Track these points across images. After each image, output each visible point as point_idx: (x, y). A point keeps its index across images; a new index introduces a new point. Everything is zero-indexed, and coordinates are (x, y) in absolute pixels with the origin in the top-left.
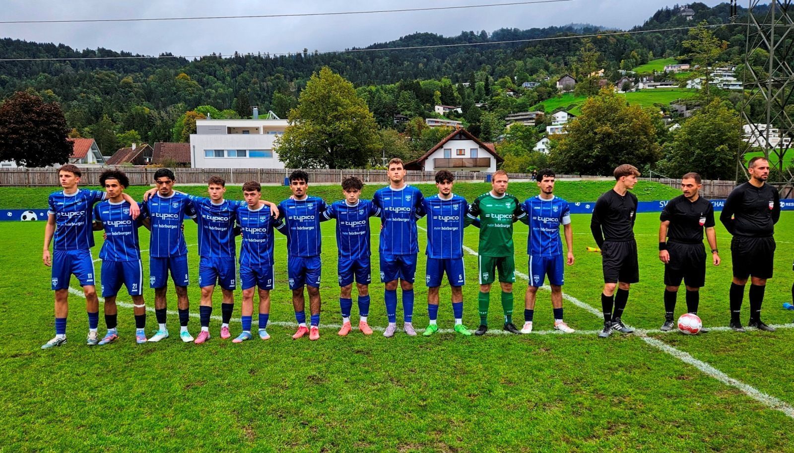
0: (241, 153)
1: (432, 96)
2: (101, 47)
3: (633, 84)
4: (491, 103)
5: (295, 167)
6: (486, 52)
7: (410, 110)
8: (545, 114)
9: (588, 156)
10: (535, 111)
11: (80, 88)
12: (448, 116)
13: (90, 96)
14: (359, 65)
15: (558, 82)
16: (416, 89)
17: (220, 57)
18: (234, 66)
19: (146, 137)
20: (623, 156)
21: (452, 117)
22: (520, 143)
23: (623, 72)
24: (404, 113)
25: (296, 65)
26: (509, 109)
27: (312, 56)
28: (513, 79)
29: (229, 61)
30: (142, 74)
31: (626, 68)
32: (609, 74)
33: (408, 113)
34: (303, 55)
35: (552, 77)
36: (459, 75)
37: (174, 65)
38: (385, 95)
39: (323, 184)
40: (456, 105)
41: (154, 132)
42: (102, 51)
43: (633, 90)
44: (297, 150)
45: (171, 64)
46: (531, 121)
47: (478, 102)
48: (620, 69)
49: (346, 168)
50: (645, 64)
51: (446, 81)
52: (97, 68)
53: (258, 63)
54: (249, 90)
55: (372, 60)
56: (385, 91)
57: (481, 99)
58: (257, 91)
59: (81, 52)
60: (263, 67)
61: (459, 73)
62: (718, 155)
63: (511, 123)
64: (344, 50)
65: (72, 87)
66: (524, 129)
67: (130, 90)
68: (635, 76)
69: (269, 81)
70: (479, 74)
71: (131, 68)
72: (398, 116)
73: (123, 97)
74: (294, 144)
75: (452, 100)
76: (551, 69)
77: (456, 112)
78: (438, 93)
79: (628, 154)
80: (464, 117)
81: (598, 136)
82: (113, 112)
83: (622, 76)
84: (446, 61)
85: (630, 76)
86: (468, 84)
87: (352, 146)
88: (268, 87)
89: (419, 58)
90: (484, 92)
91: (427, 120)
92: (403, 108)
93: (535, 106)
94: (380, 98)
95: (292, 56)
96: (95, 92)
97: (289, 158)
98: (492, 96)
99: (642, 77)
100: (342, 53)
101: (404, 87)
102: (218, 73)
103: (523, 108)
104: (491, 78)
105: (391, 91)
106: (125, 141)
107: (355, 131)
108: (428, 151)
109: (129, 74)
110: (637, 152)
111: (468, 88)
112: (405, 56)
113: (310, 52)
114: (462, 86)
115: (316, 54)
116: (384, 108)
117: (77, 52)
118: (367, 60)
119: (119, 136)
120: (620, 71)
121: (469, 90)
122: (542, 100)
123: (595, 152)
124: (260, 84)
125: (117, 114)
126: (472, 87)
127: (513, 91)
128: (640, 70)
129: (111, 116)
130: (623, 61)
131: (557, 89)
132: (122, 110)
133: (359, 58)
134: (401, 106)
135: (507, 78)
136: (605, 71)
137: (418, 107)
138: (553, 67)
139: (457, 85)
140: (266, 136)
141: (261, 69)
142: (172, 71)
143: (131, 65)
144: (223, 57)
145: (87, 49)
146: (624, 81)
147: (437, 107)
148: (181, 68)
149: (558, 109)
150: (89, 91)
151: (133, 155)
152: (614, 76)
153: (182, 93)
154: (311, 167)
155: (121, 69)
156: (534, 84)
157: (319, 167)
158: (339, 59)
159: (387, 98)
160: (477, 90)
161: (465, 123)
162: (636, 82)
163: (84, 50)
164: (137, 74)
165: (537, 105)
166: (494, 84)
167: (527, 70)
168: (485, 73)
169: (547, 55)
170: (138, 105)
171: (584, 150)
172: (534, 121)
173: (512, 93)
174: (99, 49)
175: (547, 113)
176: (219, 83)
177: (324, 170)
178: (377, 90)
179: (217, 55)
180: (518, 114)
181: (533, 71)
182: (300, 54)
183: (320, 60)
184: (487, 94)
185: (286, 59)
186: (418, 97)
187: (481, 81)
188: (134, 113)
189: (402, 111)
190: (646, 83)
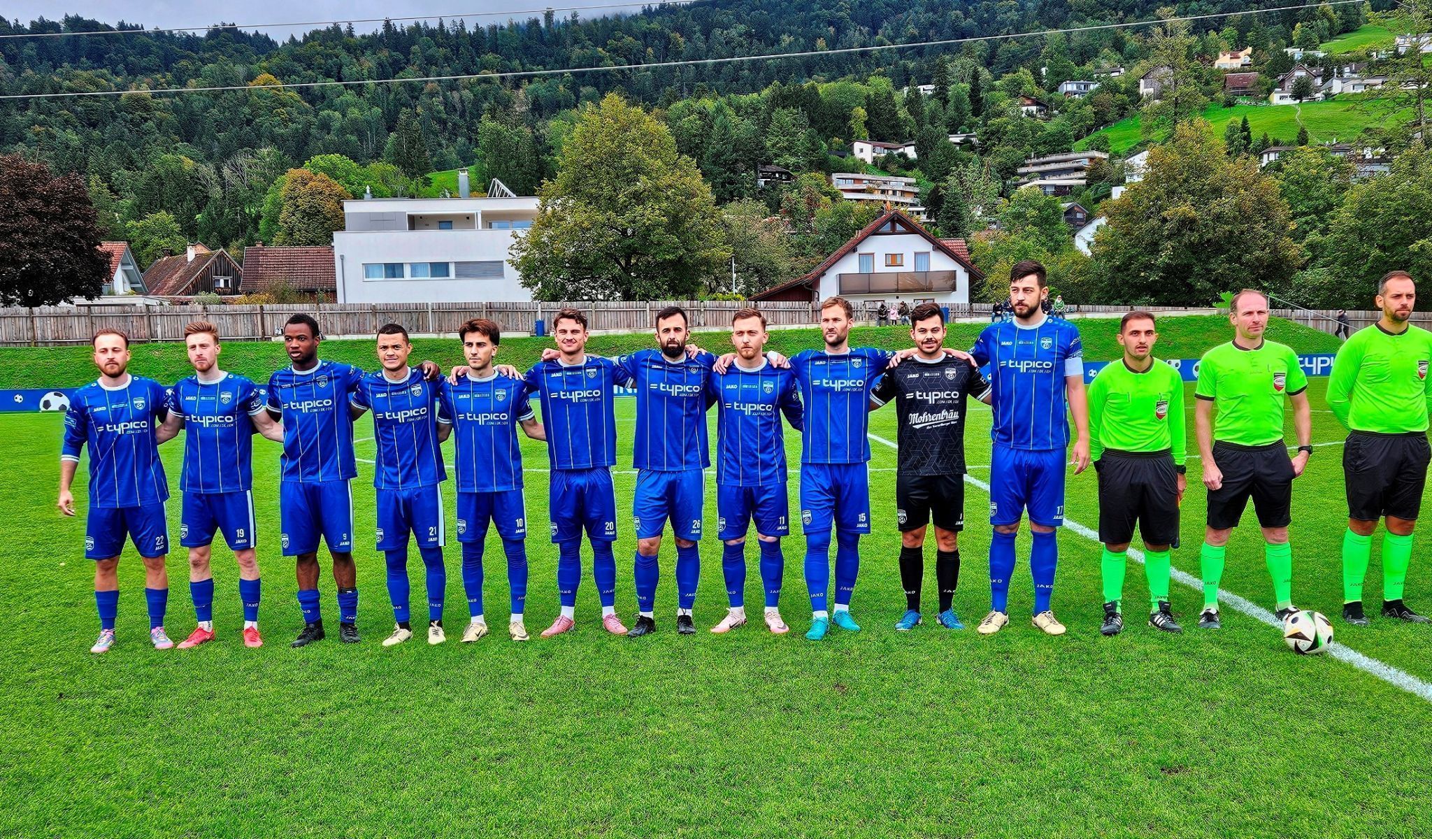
0: (440, 269)
1: (846, 118)
2: (71, 15)
3: (1319, 81)
4: (985, 133)
5: (555, 298)
6: (975, 9)
7: (796, 155)
8: (1112, 157)
9: (1148, 267)
10: (1087, 150)
11: (29, 113)
12: (882, 166)
13: (55, 131)
14: (676, 44)
15: (1142, 81)
16: (808, 102)
17: (350, 32)
18: (384, 54)
19: (190, 227)
20: (1220, 265)
21: (893, 168)
22: (1032, 233)
23: (1296, 53)
24: (781, 161)
25: (527, 48)
26: (1027, 147)
27: (566, 25)
28: (1036, 73)
29: (372, 43)
30: (169, 76)
31: (1306, 43)
32: (1263, 58)
33: (792, 160)
34: (543, 24)
35: (1132, 67)
36: (911, 65)
37: (242, 53)
38: (737, 120)
39: (612, 332)
40: (902, 139)
41: (209, 214)
42: (75, 23)
43: (1319, 96)
44: (557, 262)
45: (236, 50)
46: (1079, 175)
47: (954, 132)
48: (1290, 44)
49: (656, 298)
50: (1352, 31)
51: (880, 83)
52: (65, 64)
53: (439, 45)
54: (419, 110)
55: (707, 33)
56: (738, 109)
57: (962, 124)
58: (439, 112)
59: (28, 27)
60: (449, 54)
61: (913, 59)
62: (1415, 260)
63: (1030, 180)
64: (638, 10)
65: (14, 111)
66: (1042, 203)
67: (145, 115)
68: (1325, 62)
69: (465, 87)
70: (958, 66)
71: (144, 62)
72: (769, 168)
73: (130, 131)
74: (552, 252)
75: (893, 127)
76: (1128, 48)
77: (903, 155)
78: (861, 112)
79: (1229, 261)
80: (922, 169)
81: (1168, 225)
82: (111, 170)
83: (1293, 62)
84: (880, 31)
85: (1312, 62)
86: (931, 87)
87: (669, 253)
88: (462, 101)
89: (818, 27)
90: (967, 106)
91: (835, 176)
92: (779, 148)
93: (1086, 140)
94: (726, 127)
95: (517, 25)
96: (66, 121)
97: (541, 279)
98: (988, 117)
99: (1341, 63)
100: (635, 18)
101: (782, 100)
102: (345, 71)
103: (1058, 144)
104: (985, 74)
105: (750, 110)
106: (146, 238)
107: (675, 223)
108: (829, 255)
109: (140, 77)
110: (1248, 256)
111: (931, 97)
112: (783, 22)
113: (559, 17)
114: (917, 93)
115: (575, 22)
116: (735, 150)
117: (17, 26)
118: (695, 33)
119: (133, 226)
120: (1290, 51)
121: (933, 104)
122: (1106, 123)
123: (1163, 258)
124: (445, 97)
125: (121, 174)
126: (941, 95)
127: (1036, 103)
128: (1337, 47)
129: (106, 178)
130: (1298, 25)
131: (1139, 97)
132: (130, 164)
133: (676, 29)
134: (773, 146)
135: (1024, 74)
136: (1254, 51)
137: (815, 148)
138: (1133, 42)
139: (906, 89)
140: (488, 232)
141: (446, 59)
142: (240, 70)
143: (142, 56)
144: (358, 33)
145: (41, 19)
146: (1300, 74)
147: (857, 146)
148: (258, 60)
149: (1141, 144)
150: (53, 119)
151: (190, 272)
152: (1275, 62)
153: (263, 121)
154: (585, 298)
155: (121, 67)
156: (1086, 86)
157: (601, 297)
158: (629, 32)
159: (743, 127)
160: (951, 103)
161: (924, 181)
162: (1327, 77)
163: (33, 23)
164: (159, 76)
165: (1093, 136)
166: (993, 88)
167: (1071, 50)
168: (970, 61)
169: (1121, 13)
170: (168, 151)
171: (1140, 254)
172: (1084, 174)
173: (1034, 108)
174: (67, 20)
175: (1116, 155)
176: (349, 96)
177: (611, 304)
178: (719, 110)
179: (344, 28)
180: (1047, 159)
181: (1085, 54)
182: (536, 22)
183: (583, 36)
184: (976, 113)
185: (503, 35)
186: (813, 122)
187: (962, 81)
188: (162, 171)
189: (776, 155)
190: (1349, 79)
